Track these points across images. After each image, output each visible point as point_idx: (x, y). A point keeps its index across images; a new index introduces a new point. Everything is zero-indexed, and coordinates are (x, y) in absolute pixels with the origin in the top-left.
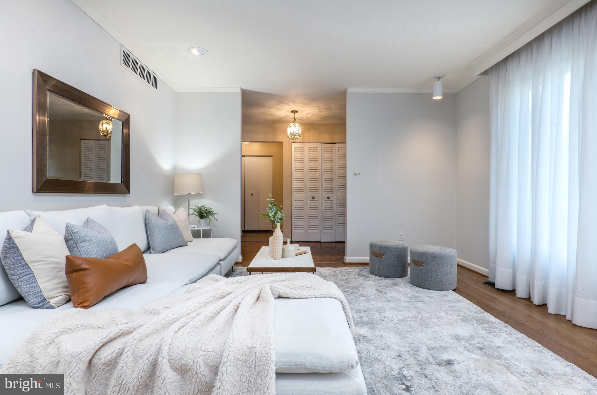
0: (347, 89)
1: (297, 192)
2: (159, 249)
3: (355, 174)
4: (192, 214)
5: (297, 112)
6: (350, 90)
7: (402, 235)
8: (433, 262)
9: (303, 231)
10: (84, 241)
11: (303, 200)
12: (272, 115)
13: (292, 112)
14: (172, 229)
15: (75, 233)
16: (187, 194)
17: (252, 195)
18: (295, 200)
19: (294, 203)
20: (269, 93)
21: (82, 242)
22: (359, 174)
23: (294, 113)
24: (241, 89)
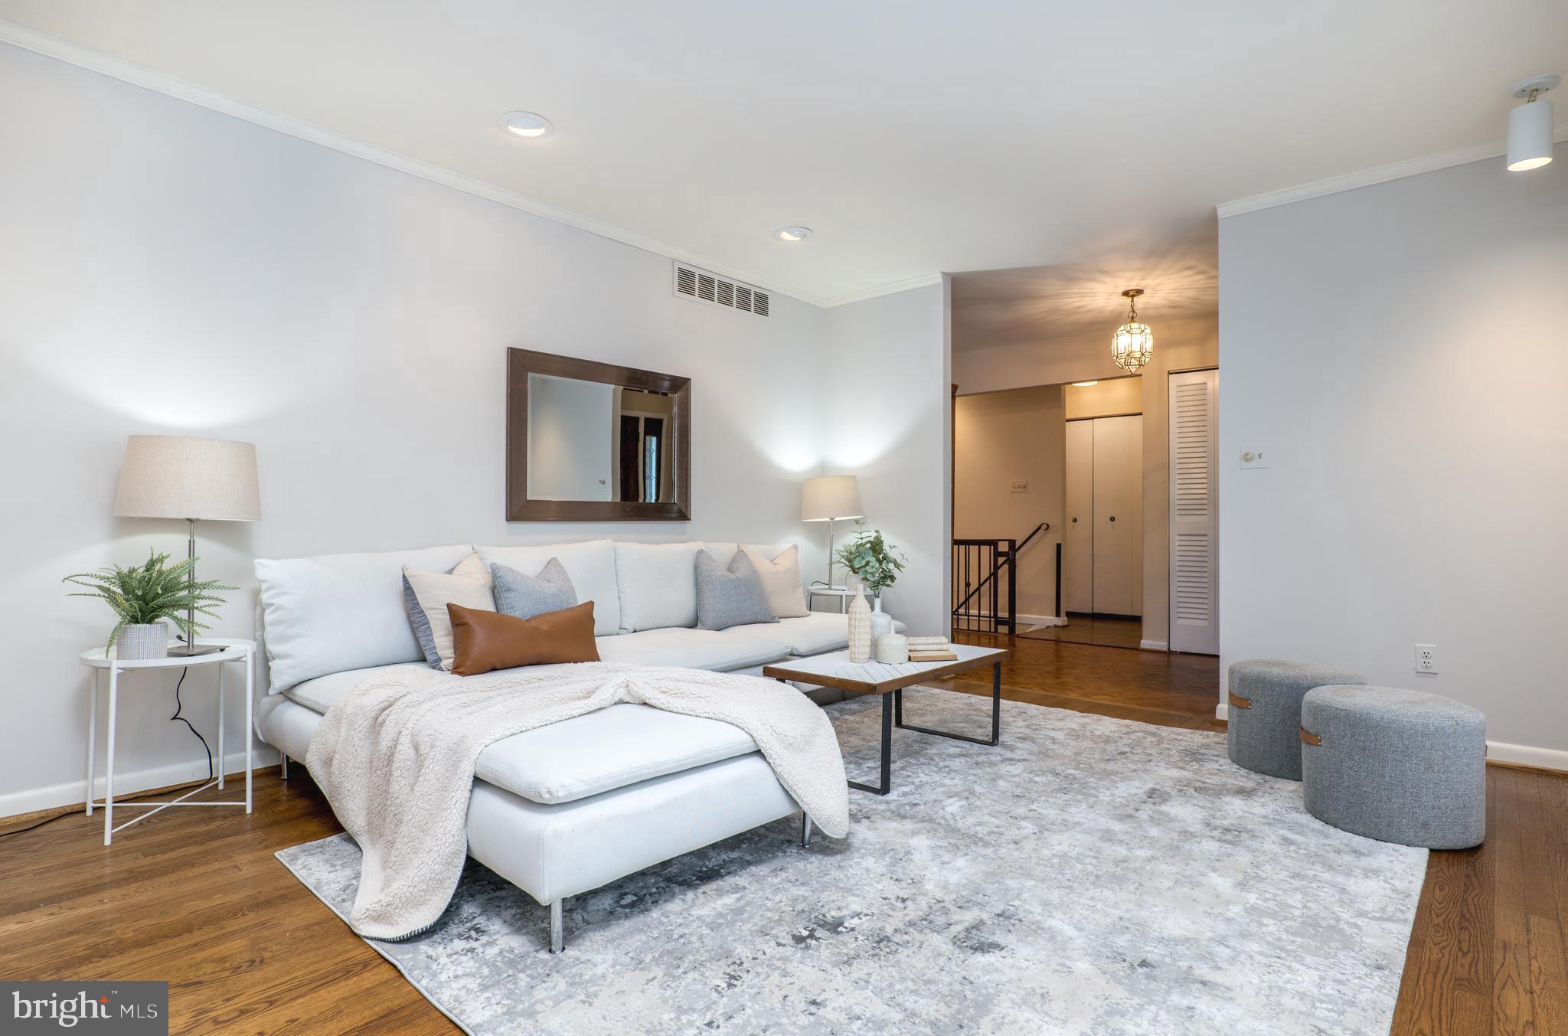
0: (1215, 210)
1: (1186, 511)
2: (710, 622)
3: (1247, 458)
4: (839, 562)
5: (1139, 292)
6: (1222, 212)
7: (1426, 655)
8: (1346, 739)
9: (1206, 623)
10: (509, 590)
11: (1206, 535)
12: (1081, 310)
13: (1126, 294)
14: (735, 587)
15: (499, 577)
16: (827, 519)
17: (1113, 519)
18: (1179, 535)
19: (1176, 542)
20: (1016, 266)
21: (506, 591)
22: (1260, 456)
23: (1133, 296)
24: (942, 272)
